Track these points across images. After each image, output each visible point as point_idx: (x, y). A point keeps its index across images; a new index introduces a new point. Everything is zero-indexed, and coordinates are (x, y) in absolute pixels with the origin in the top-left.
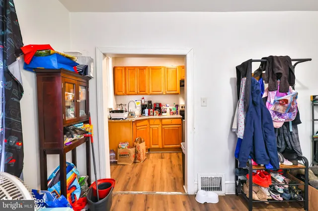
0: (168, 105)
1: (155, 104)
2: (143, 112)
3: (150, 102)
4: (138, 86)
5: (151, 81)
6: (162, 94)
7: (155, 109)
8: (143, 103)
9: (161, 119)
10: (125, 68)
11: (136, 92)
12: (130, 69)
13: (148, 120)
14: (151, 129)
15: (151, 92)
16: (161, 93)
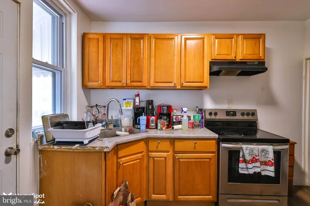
0: (185, 109)
1: (160, 107)
2: (136, 122)
3: (150, 102)
4: (129, 72)
5: (153, 60)
6: (174, 88)
7: (160, 116)
8: (137, 104)
9: (173, 140)
10: (105, 36)
11: (124, 81)
12: (114, 39)
13: (147, 140)
14: (151, 160)
15: (152, 84)
16: (172, 85)
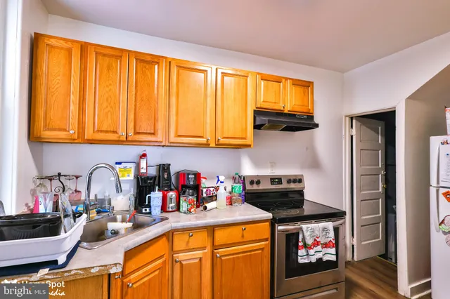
0: (222, 178)
2: (141, 201)
3: (164, 168)
4: (131, 116)
5: (173, 100)
6: (207, 145)
8: (142, 171)
9: (212, 229)
10: (84, 47)
11: (122, 132)
12: (104, 55)
13: (169, 235)
14: (177, 266)
15: (173, 138)
16: (203, 141)
